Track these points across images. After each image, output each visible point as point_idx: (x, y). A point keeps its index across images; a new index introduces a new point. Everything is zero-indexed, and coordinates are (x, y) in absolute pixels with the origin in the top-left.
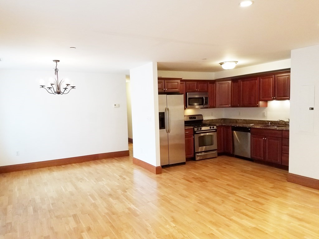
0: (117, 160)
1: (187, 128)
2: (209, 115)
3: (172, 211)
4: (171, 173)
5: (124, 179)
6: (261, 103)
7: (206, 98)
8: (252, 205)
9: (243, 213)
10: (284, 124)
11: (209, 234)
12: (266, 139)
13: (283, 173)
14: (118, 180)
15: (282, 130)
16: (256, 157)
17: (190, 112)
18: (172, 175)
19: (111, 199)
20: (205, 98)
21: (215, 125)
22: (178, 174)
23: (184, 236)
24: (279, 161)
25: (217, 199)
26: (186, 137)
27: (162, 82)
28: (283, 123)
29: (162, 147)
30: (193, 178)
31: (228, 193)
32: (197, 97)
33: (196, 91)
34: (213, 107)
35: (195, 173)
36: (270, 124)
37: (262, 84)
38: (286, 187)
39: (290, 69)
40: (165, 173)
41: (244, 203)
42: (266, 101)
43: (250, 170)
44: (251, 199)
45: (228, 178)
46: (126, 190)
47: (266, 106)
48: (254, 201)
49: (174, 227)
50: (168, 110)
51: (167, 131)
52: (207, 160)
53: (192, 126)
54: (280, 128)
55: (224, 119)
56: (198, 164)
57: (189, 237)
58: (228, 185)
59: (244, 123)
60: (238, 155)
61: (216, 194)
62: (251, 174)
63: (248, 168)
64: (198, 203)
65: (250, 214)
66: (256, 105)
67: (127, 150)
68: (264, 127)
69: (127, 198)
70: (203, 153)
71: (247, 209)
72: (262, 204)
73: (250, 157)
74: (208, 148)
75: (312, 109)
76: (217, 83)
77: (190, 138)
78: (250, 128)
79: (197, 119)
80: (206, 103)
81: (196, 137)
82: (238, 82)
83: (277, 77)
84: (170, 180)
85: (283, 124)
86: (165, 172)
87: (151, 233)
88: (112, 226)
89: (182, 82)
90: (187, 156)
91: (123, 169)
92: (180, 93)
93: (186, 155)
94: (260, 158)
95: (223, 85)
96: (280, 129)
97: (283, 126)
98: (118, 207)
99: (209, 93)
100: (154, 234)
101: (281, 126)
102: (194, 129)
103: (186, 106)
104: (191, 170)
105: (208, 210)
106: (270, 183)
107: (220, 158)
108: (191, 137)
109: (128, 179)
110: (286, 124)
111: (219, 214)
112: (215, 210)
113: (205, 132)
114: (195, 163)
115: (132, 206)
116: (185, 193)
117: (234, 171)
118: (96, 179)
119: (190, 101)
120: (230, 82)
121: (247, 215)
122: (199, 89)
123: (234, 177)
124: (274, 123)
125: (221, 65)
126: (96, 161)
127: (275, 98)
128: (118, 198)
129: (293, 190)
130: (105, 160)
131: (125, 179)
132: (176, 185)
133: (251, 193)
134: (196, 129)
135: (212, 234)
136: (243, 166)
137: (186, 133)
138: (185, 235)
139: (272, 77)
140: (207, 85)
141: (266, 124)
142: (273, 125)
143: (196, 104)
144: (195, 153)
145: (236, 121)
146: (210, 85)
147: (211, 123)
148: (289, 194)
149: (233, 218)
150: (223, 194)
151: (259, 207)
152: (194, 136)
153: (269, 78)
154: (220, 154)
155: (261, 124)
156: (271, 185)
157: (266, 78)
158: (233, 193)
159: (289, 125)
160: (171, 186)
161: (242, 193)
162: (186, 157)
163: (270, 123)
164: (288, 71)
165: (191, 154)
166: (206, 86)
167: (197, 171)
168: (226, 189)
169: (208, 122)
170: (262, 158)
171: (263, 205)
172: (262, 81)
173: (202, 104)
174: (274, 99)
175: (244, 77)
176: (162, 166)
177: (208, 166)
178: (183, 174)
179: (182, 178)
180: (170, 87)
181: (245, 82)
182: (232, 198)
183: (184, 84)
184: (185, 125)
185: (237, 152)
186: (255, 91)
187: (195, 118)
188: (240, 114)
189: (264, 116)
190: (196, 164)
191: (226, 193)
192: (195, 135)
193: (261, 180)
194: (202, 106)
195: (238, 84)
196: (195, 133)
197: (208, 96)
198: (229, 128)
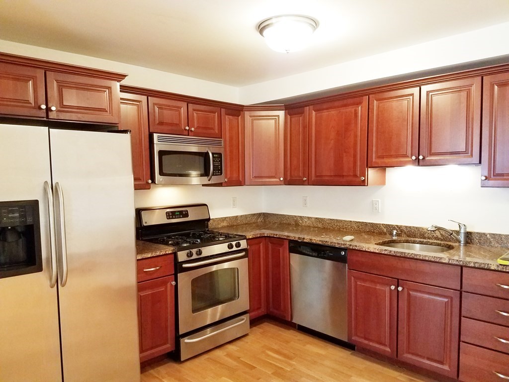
6: (372, 174)
7: (218, 156)
10: (440, 236)
12: (400, 288)
15: (462, 267)
20: (213, 154)
21: (243, 237)
24: (447, 366)
33: (186, 133)
34: (237, 182)
36: (398, 235)
42: (383, 168)
47: (383, 182)
66: (358, 180)
76: (247, 114)
77: (162, 289)
78: (345, 249)
79: (190, 218)
80: (218, 170)
81: (184, 280)
82: (302, 113)
95: (264, 122)
96: (455, 262)
99: (225, 141)
102: (175, 254)
103: (152, 177)
108: (164, 283)
119: (166, 162)
120: (281, 114)
122: (196, 124)
127: (421, 157)
134: (182, 256)
139: (411, 95)
140: (220, 117)
144: (178, 338)
146: (227, 119)
152: (176, 280)
153: (404, 96)
157: (391, 98)
163: (395, 232)
165: (165, 344)
166: (216, 118)
169: (225, 224)
170: (389, 350)
172: (378, 107)
173: (207, 173)
181: (325, 113)
183: (144, 105)
186: (356, 136)
187: (186, 215)
188: (305, 204)
192: (179, 275)
194: (206, 178)
195: (304, 120)
196: (179, 268)
197: (222, 151)
198: (281, 245)
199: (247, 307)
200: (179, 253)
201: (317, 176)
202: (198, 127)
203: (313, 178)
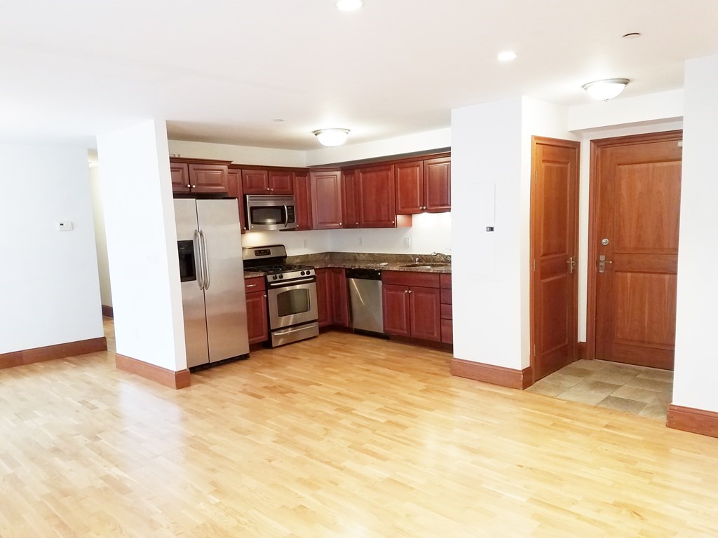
0: (72, 362)
1: (250, 277)
2: (298, 246)
3: (213, 470)
4: (213, 382)
5: (92, 409)
6: (400, 219)
7: (291, 209)
8: (384, 432)
9: (367, 452)
11: (294, 509)
12: (410, 291)
13: (444, 360)
14: (77, 411)
15: (440, 274)
16: (393, 330)
17: (256, 239)
18: (215, 386)
19: (58, 461)
20: (287, 207)
21: (312, 268)
22: (228, 384)
23: (239, 521)
24: (436, 335)
25: (315, 427)
26: (247, 298)
27: (182, 169)
28: (443, 259)
29: (189, 323)
30: (265, 387)
31: (336, 412)
32: (270, 204)
33: (268, 192)
34: (306, 227)
35: (270, 376)
36: (419, 261)
37: (400, 179)
38: (449, 386)
39: (449, 149)
40: (200, 385)
41: (370, 429)
42: (410, 215)
43: (383, 358)
44: (382, 418)
45: (338, 379)
46: (97, 435)
47: (410, 224)
48: (389, 422)
49: (216, 505)
50: (201, 235)
51: (200, 285)
52: (296, 344)
53: (263, 271)
54: (437, 269)
55: (331, 254)
56: (277, 355)
57: (250, 521)
58: (338, 394)
59: (370, 261)
60: (359, 328)
61: (313, 417)
62: (384, 367)
63: (379, 355)
64: (274, 442)
65: (380, 451)
66: (390, 224)
67: (101, 335)
68: (406, 269)
69: (100, 454)
70: (290, 329)
71: (375, 441)
72: (403, 427)
73: (382, 331)
74: (300, 317)
75: (492, 229)
76: (312, 174)
77: (258, 299)
78: (380, 271)
79: (272, 255)
80: (292, 219)
81: (272, 295)
82: (353, 174)
83: (429, 164)
84: (212, 398)
85: (442, 262)
86: (200, 382)
87: (161, 526)
88: (62, 525)
89: (231, 170)
90: (252, 339)
91: (89, 383)
92: (230, 196)
93: (249, 338)
94: (402, 332)
95: (325, 181)
96: (436, 272)
97: (442, 266)
98: (77, 476)
99: (296, 198)
100: (169, 528)
101: (438, 266)
102: (265, 277)
103: (247, 226)
104: (262, 371)
105: (295, 454)
106: (419, 381)
107: (324, 339)
108: (260, 296)
109: (102, 407)
110: (447, 261)
111: (317, 459)
112: (309, 452)
113: (293, 282)
114: (272, 354)
115: (115, 472)
116: (245, 423)
117: (351, 363)
118: (16, 414)
119: (254, 214)
120: (338, 173)
121: (374, 454)
122: (274, 186)
123: (351, 375)
124: (424, 259)
125: (316, 135)
126: (17, 368)
127: (425, 208)
128: (76, 456)
129: (462, 393)
130: (40, 366)
131: (94, 408)
132: (223, 407)
133: (381, 406)
134: (270, 278)
135: (302, 507)
136: (369, 351)
137: (247, 288)
138: (242, 519)
139: (419, 166)
140: (292, 178)
141: (411, 261)
142: (424, 263)
143: (269, 221)
144: (270, 332)
145: (355, 257)
146: (297, 179)
147: (303, 262)
148: (455, 401)
149: (348, 464)
150: (327, 414)
151: (398, 434)
152: (267, 294)
153: (413, 167)
154: (323, 330)
155: (401, 261)
156: (422, 386)
157: (407, 167)
158: (348, 411)
159: (450, 262)
160: (212, 414)
161: (366, 408)
162: (249, 342)
163: (417, 259)
164: (446, 152)
165: (262, 335)
166: (289, 180)
167: (274, 371)
168: (333, 404)
169: (298, 260)
170: (406, 332)
171: (407, 428)
172: (401, 173)
173: (283, 221)
174: (423, 211)
175: (365, 163)
176: (190, 369)
177: (299, 357)
178: (244, 381)
179: (240, 392)
180: (203, 180)
181: (368, 175)
182: (346, 421)
183: (239, 175)
184: (244, 270)
185: (359, 323)
186: (388, 192)
187: (269, 253)
188: (361, 243)
189: (406, 245)
190: (274, 356)
191: (333, 413)
192: (269, 291)
193: (402, 376)
194: (283, 225)
195: (355, 179)
196: (268, 286)
197: (294, 204)
198: (341, 272)
199: (317, 318)
200: (268, 276)
201: (365, 221)
202: (276, 188)
203: (363, 223)
